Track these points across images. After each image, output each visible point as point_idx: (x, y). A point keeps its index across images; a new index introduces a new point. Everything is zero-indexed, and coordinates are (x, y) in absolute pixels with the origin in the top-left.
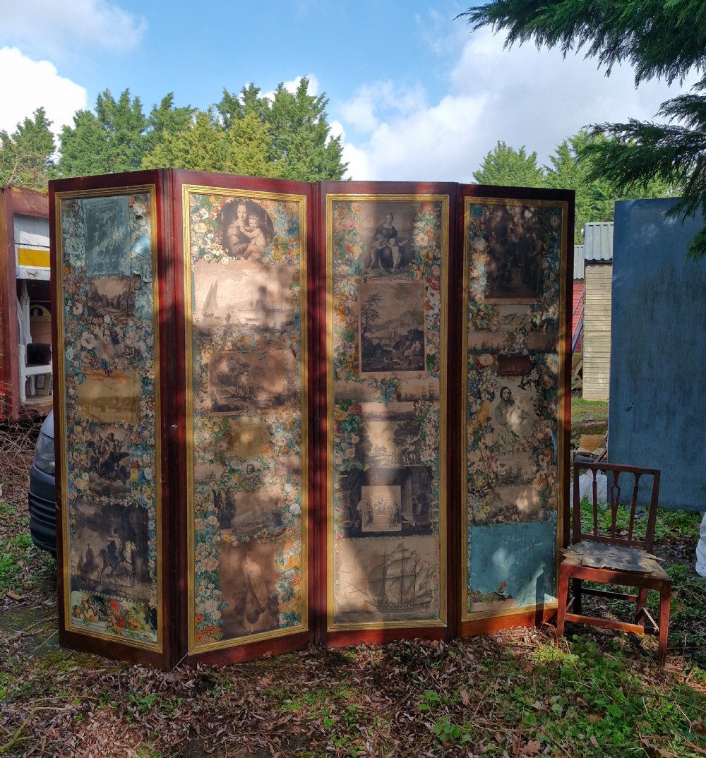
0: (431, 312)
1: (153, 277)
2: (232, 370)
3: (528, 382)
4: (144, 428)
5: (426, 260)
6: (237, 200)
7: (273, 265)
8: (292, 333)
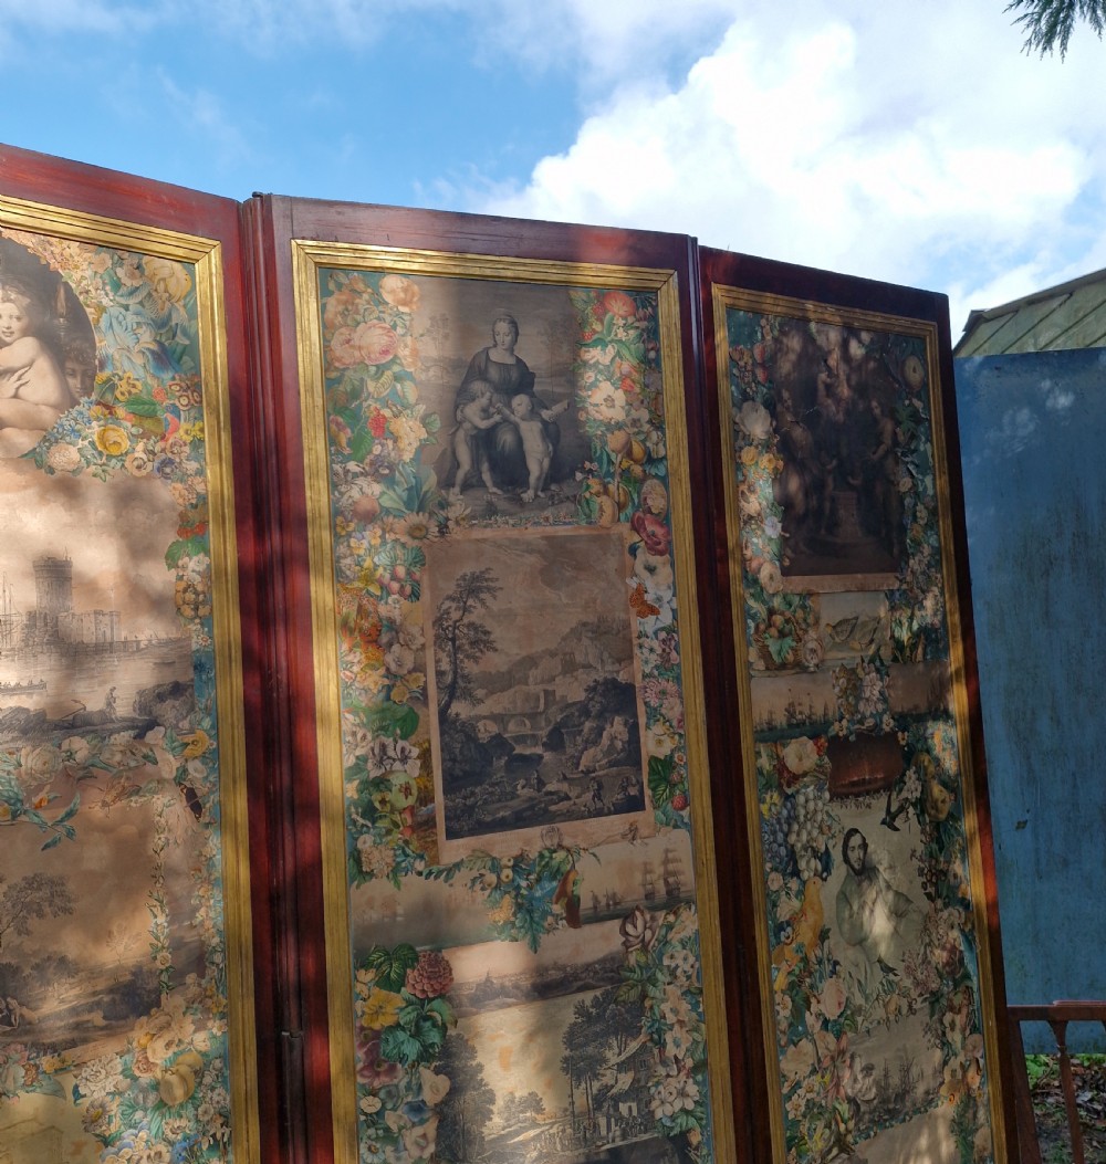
0: (650, 624)
3: (902, 809)
5: (625, 465)
7: (95, 475)
8: (185, 724)
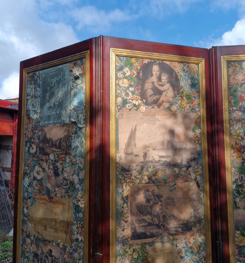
1: (86, 124)
2: (148, 201)
4: (75, 250)
6: (152, 61)
7: (179, 112)
8: (196, 167)
